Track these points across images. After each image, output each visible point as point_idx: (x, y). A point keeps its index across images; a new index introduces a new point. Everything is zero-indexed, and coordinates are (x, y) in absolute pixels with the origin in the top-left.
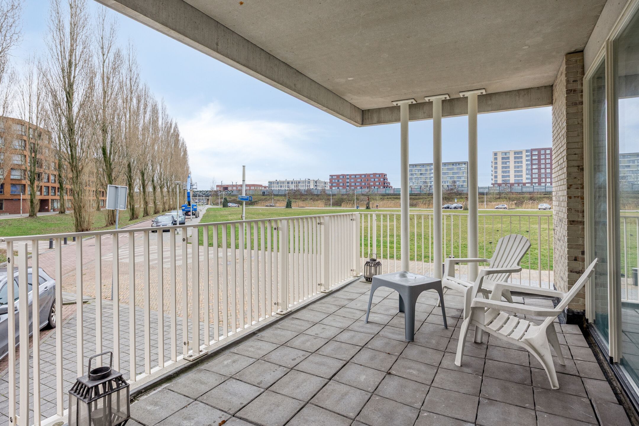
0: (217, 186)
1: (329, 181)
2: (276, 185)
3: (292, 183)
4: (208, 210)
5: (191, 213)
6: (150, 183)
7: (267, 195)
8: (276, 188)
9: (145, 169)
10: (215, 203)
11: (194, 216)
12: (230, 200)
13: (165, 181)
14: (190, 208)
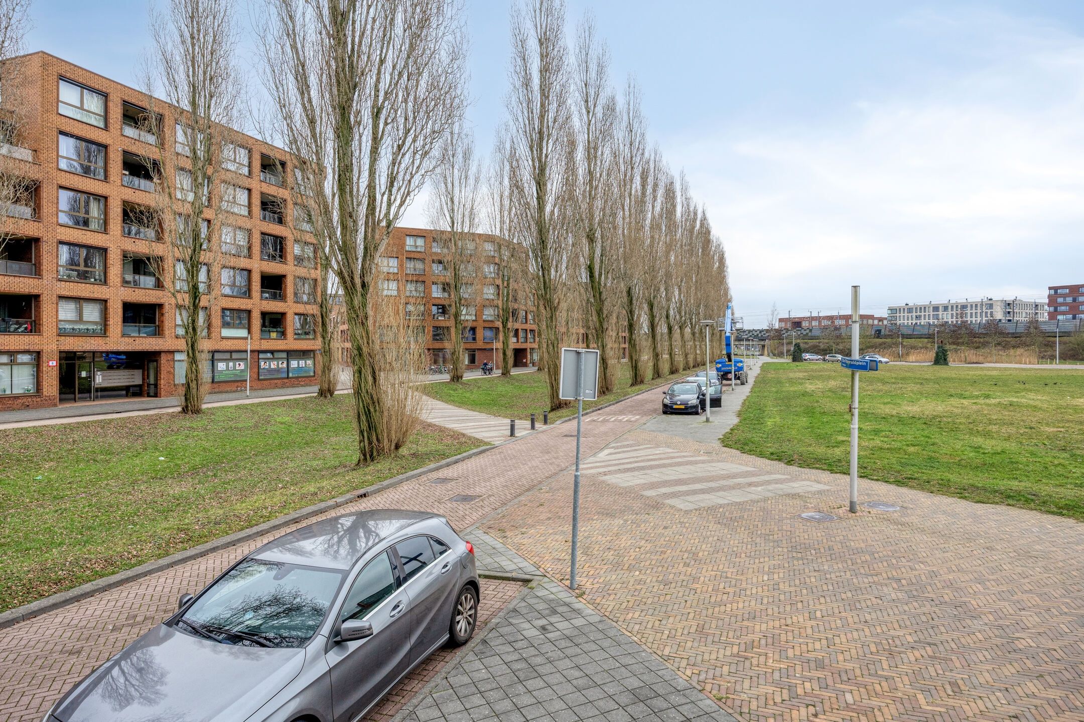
0: (781, 320)
1: (1047, 301)
2: (906, 314)
3: (946, 308)
4: (765, 368)
5: (732, 376)
6: (663, 319)
7: (886, 337)
8: (906, 322)
9: (654, 298)
10: (776, 352)
11: (738, 382)
12: (807, 346)
13: (687, 316)
14: (731, 366)
